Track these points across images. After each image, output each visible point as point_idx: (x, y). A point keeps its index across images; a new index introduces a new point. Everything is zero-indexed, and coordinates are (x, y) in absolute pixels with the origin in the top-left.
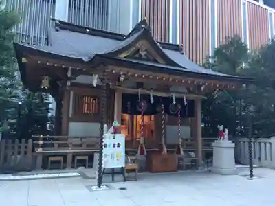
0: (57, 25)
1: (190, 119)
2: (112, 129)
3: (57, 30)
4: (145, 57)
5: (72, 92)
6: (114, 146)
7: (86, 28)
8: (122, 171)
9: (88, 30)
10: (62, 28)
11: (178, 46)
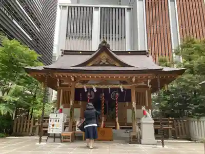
0: (62, 53)
2: (58, 111)
3: (62, 56)
5: (62, 91)
6: (56, 121)
7: (80, 51)
8: (60, 136)
10: (65, 54)
11: (145, 51)
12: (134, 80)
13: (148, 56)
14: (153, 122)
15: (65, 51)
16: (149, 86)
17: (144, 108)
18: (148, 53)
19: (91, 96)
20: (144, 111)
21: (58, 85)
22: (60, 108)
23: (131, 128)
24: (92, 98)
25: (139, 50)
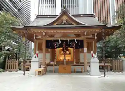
0: (36, 17)
1: (80, 49)
3: (36, 19)
4: (67, 23)
5: (37, 42)
9: (49, 16)
10: (38, 18)
11: (93, 14)
12: (85, 34)
13: (95, 18)
14: (99, 61)
15: (38, 15)
16: (96, 38)
17: (92, 52)
18: (94, 16)
19: (56, 45)
20: (92, 54)
21: (35, 38)
22: (37, 53)
23: (83, 65)
24: (57, 47)
25: (88, 13)
